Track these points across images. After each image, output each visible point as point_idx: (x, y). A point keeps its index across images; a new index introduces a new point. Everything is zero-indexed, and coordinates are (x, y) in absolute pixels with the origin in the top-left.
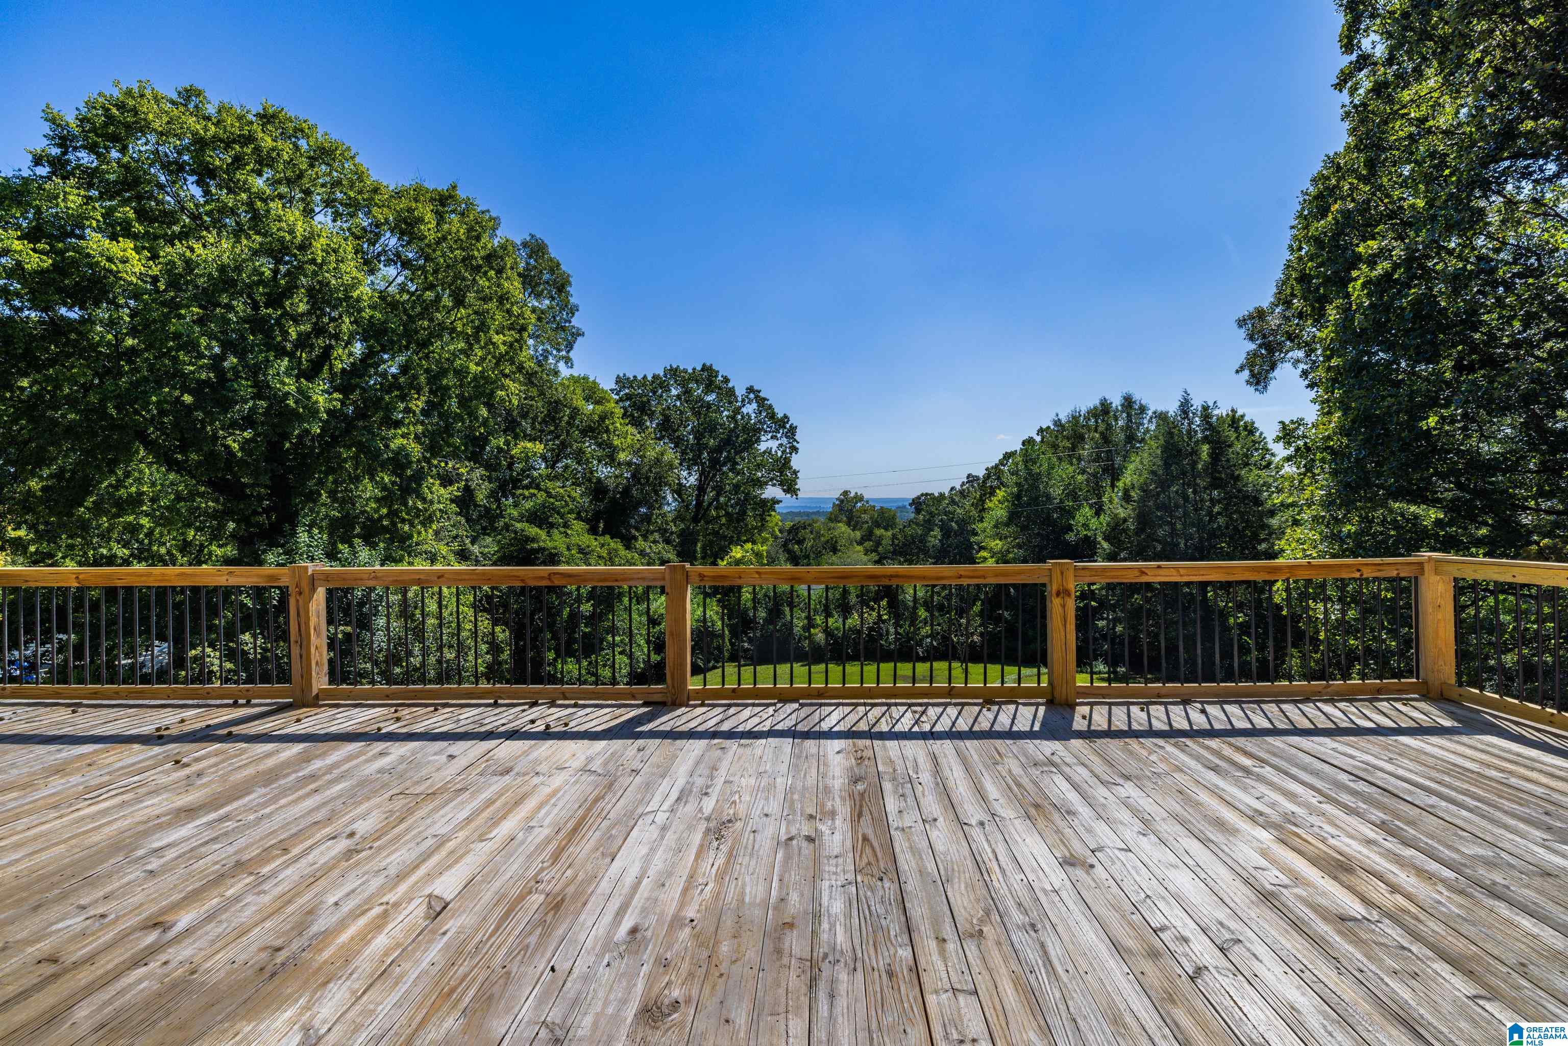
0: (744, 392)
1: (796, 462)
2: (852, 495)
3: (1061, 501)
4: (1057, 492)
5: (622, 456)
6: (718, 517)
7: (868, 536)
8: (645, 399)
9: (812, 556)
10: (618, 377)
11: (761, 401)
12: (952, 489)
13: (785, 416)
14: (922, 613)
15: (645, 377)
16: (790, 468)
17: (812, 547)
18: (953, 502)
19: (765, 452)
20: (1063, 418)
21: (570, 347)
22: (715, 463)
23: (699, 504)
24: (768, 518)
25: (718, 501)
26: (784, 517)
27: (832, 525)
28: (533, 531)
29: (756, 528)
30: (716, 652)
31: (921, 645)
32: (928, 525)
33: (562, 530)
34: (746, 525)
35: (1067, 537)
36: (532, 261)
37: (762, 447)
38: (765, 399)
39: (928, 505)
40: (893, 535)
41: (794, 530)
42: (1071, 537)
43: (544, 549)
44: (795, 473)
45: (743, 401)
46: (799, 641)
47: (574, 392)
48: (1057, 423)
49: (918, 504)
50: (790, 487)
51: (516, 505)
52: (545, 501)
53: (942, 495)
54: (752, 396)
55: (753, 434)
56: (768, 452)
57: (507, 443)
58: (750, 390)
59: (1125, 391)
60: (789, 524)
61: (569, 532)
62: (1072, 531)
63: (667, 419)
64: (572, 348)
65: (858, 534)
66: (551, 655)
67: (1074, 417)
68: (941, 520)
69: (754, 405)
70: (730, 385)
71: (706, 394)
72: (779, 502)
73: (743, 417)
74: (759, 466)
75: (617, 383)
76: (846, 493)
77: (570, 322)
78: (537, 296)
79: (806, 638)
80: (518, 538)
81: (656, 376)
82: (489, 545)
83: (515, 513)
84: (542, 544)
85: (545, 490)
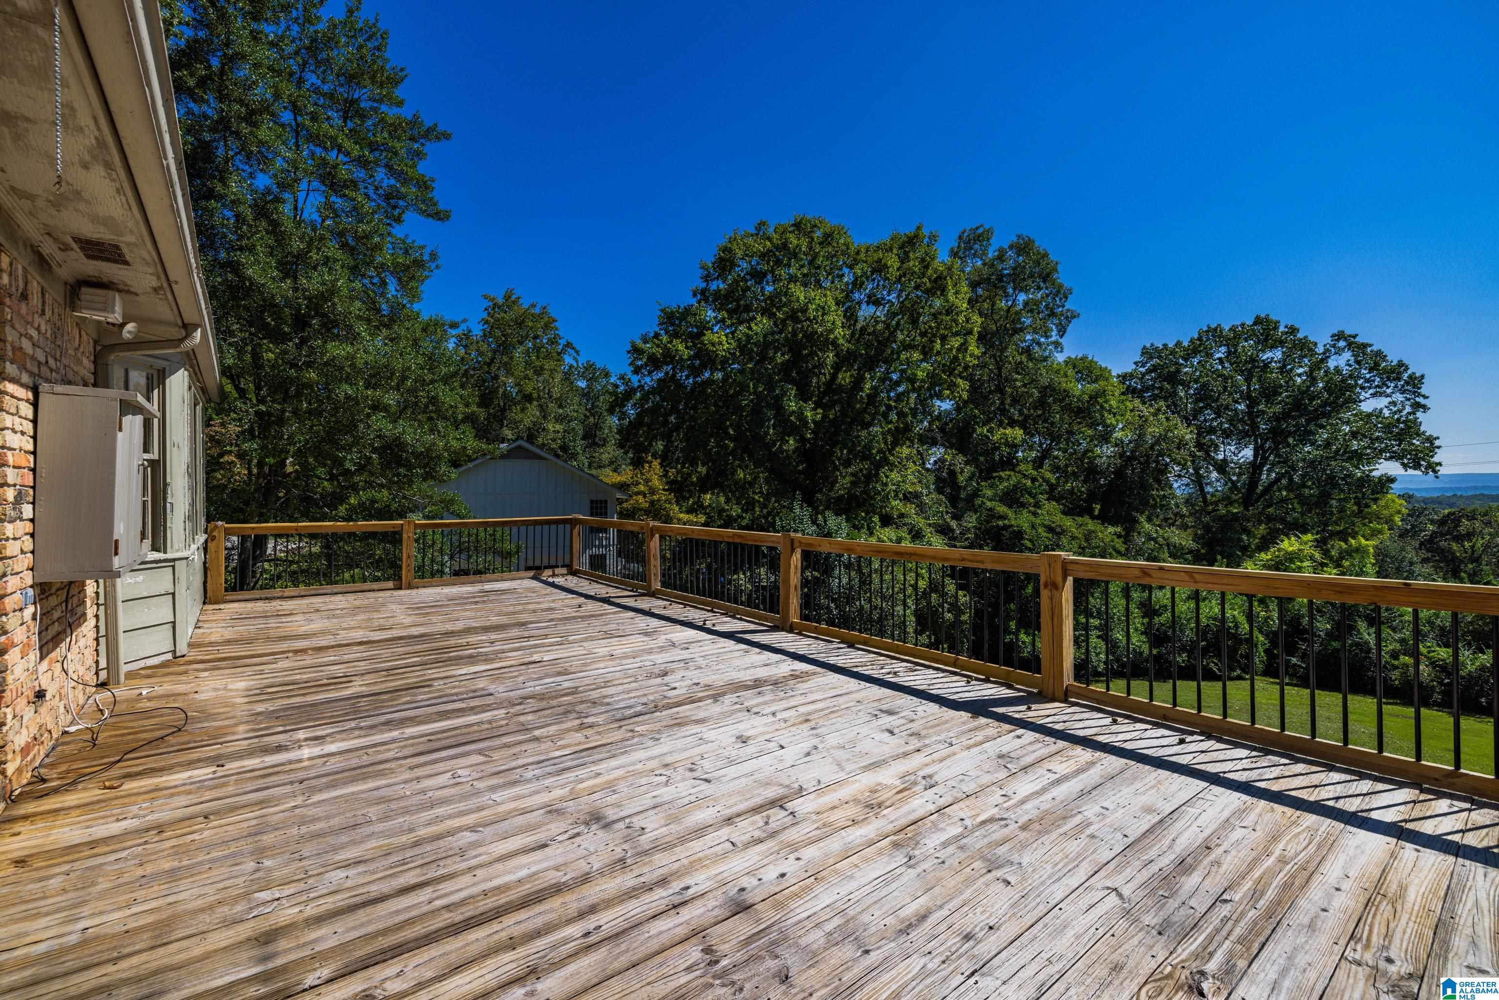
0: (1329, 340)
1: (1428, 424)
8: (1173, 369)
10: (1144, 348)
11: (1358, 348)
13: (1401, 364)
15: (1178, 343)
16: (1419, 433)
19: (1368, 415)
21: (1062, 332)
22: (1278, 435)
23: (1253, 483)
24: (1374, 501)
25: (1289, 481)
26: (1409, 500)
28: (1002, 509)
33: (1032, 509)
36: (1020, 260)
38: (1365, 346)
43: (1011, 526)
44: (1430, 440)
45: (1327, 351)
47: (1066, 374)
50: (1421, 460)
51: (991, 486)
52: (1019, 482)
54: (1342, 343)
56: (1374, 414)
57: (990, 430)
58: (1339, 336)
61: (1039, 511)
64: (1064, 332)
66: (1013, 625)
69: (1347, 355)
70: (1302, 335)
71: (1262, 351)
73: (1328, 374)
75: (1143, 354)
77: (1063, 306)
78: (1025, 290)
79: (1395, 668)
80: (993, 515)
81: (1192, 341)
82: (971, 520)
83: (989, 493)
84: (1006, 522)
85: (1019, 472)
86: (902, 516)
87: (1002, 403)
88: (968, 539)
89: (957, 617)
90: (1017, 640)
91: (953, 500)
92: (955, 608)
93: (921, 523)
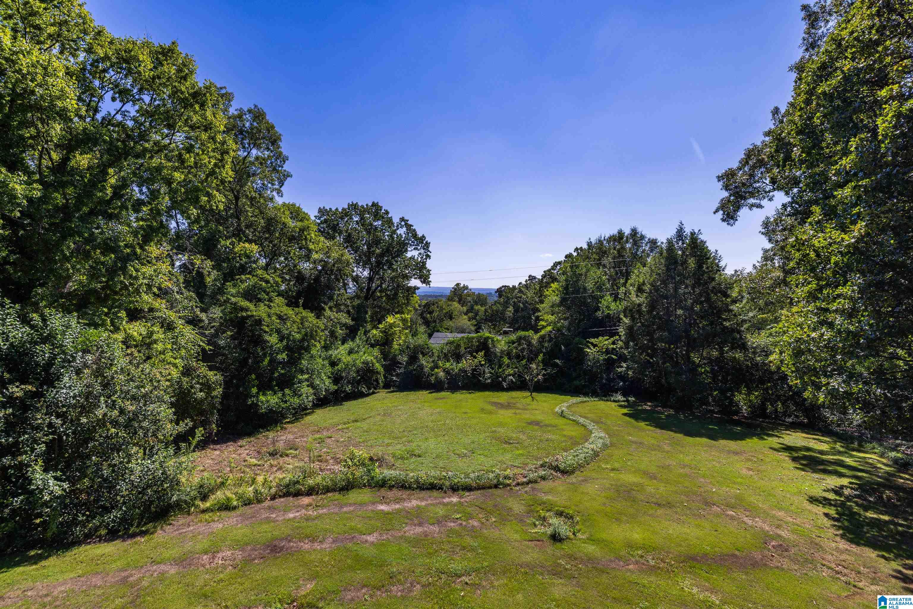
0: (398, 220)
1: (429, 264)
2: (462, 286)
3: (593, 292)
4: (590, 285)
5: (315, 256)
6: (381, 297)
7: (471, 310)
8: (335, 223)
9: (438, 321)
10: (320, 208)
11: (409, 227)
12: (520, 283)
13: (423, 236)
14: (506, 360)
15: (337, 209)
16: (426, 268)
17: (438, 316)
18: (521, 291)
19: (410, 258)
20: (593, 241)
21: (281, 184)
22: (379, 264)
23: (369, 289)
24: (412, 298)
25: (381, 287)
26: (422, 298)
27: (450, 303)
28: (245, 303)
29: (404, 304)
30: (375, 383)
31: (505, 381)
32: (506, 304)
33: (267, 303)
34: (398, 302)
35: (597, 314)
36: (255, 124)
37: (409, 255)
38: (411, 226)
39: (506, 293)
40: (485, 310)
41: (427, 305)
42: (599, 314)
43: (252, 316)
44: (429, 271)
45: (398, 226)
46: (428, 377)
47: (284, 213)
48: (589, 244)
49: (500, 291)
50: (425, 280)
51: (234, 286)
52: (256, 283)
53: (514, 287)
54: (403, 223)
55: (403, 246)
56: (412, 258)
57: (232, 244)
58: (402, 219)
59: (633, 225)
60: (424, 302)
61: (272, 304)
62: (600, 310)
63: (349, 235)
64: (283, 184)
65: (465, 309)
66: (254, 390)
67: (600, 241)
68: (514, 302)
69: (404, 229)
70: (389, 216)
71: (374, 221)
72: (418, 288)
73: (398, 237)
74: (406, 267)
75: (319, 212)
76: (458, 285)
77: (282, 167)
78: (258, 147)
79: (433, 375)
80: (237, 308)
81: (343, 209)
82: (216, 312)
83: (233, 291)
84: (249, 313)
85: (256, 276)
86: (151, 310)
87: (239, 225)
88: (213, 327)
89: (208, 394)
90: (258, 400)
91: (201, 296)
92: (207, 387)
93: (172, 315)
